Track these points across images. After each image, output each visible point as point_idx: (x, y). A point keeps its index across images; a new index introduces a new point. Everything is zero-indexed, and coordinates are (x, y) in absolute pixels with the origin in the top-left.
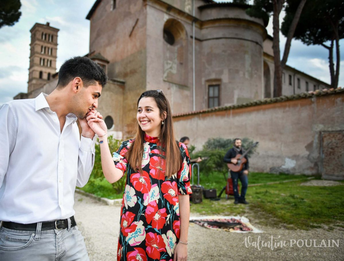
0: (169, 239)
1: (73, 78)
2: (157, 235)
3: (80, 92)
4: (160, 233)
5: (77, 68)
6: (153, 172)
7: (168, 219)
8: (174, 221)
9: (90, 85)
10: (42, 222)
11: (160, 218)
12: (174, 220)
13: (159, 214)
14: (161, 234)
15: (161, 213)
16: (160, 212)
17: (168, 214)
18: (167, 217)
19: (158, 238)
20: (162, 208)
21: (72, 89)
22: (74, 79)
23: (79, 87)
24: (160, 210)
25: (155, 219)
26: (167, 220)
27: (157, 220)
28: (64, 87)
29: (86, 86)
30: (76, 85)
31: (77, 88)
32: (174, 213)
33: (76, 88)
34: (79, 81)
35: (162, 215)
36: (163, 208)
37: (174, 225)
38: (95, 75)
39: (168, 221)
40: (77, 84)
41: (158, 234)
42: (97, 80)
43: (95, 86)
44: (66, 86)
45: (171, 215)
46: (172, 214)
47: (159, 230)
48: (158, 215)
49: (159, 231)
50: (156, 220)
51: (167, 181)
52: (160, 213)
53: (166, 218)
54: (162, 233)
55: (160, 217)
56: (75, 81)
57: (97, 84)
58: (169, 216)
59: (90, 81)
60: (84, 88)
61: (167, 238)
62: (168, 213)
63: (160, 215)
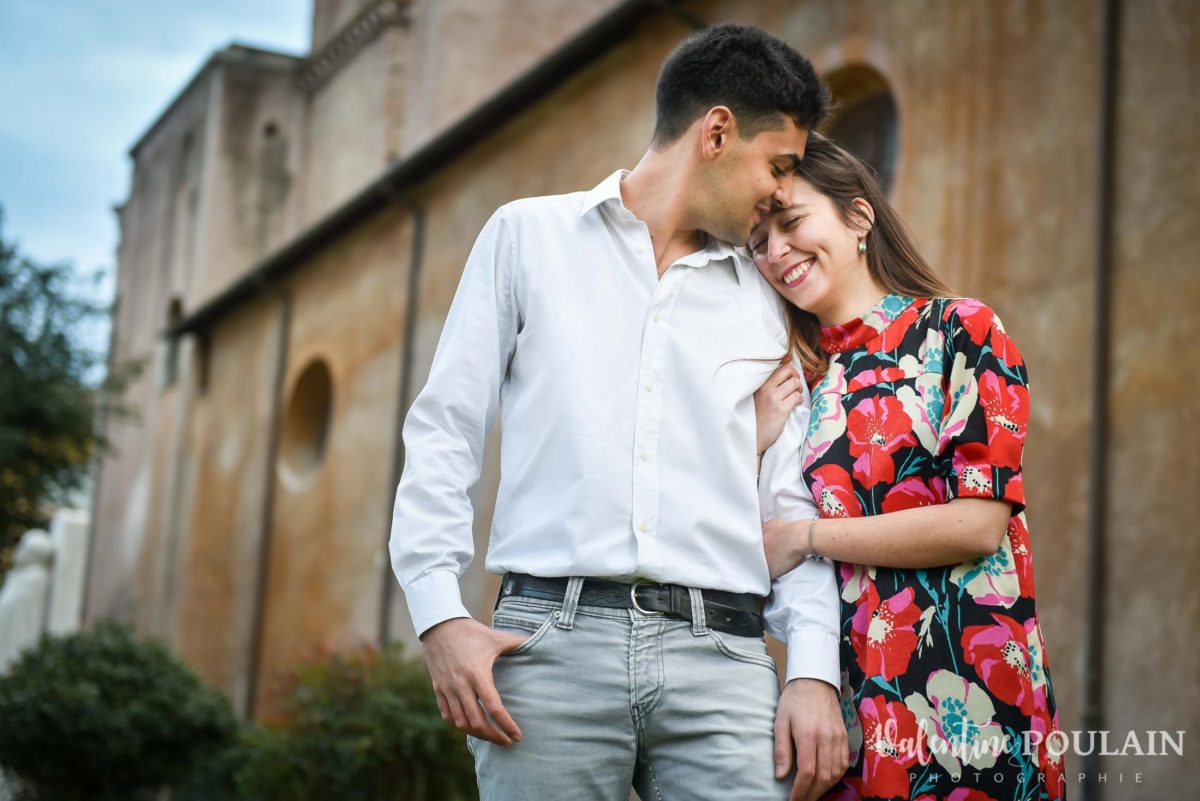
0: (940, 707)
1: (703, 109)
2: (887, 702)
3: (728, 155)
4: (898, 693)
5: (716, 75)
6: (863, 466)
7: (925, 627)
8: (967, 630)
9: (762, 130)
10: (587, 577)
11: (892, 632)
12: (964, 625)
13: (884, 617)
14: (904, 697)
15: (892, 614)
16: (887, 609)
17: (923, 609)
18: (922, 621)
19: (891, 713)
20: (897, 592)
21: (699, 147)
22: (707, 112)
23: (723, 137)
24: (887, 604)
25: (871, 642)
26: (922, 633)
27: (880, 642)
28: (675, 142)
29: (747, 133)
30: (715, 132)
31: (718, 141)
32: (960, 595)
33: (712, 144)
34: (725, 119)
35: (899, 619)
36: (900, 590)
37: (969, 644)
38: (778, 96)
39: (929, 637)
40: (717, 128)
41: (890, 697)
42: (786, 110)
43: (780, 134)
44: (680, 137)
45: (943, 608)
46: (947, 604)
47: (892, 683)
48: (884, 623)
49: (894, 686)
50: (876, 642)
51: (903, 480)
52: (889, 612)
53: (918, 625)
54: (906, 693)
55: (890, 629)
56: (711, 119)
57: (786, 125)
58: (927, 615)
59: (764, 118)
60: (741, 141)
61: (931, 705)
62: (922, 601)
63: (891, 620)
